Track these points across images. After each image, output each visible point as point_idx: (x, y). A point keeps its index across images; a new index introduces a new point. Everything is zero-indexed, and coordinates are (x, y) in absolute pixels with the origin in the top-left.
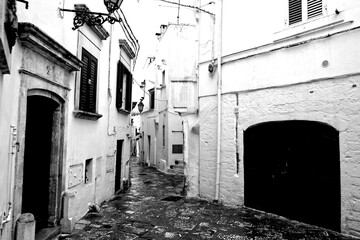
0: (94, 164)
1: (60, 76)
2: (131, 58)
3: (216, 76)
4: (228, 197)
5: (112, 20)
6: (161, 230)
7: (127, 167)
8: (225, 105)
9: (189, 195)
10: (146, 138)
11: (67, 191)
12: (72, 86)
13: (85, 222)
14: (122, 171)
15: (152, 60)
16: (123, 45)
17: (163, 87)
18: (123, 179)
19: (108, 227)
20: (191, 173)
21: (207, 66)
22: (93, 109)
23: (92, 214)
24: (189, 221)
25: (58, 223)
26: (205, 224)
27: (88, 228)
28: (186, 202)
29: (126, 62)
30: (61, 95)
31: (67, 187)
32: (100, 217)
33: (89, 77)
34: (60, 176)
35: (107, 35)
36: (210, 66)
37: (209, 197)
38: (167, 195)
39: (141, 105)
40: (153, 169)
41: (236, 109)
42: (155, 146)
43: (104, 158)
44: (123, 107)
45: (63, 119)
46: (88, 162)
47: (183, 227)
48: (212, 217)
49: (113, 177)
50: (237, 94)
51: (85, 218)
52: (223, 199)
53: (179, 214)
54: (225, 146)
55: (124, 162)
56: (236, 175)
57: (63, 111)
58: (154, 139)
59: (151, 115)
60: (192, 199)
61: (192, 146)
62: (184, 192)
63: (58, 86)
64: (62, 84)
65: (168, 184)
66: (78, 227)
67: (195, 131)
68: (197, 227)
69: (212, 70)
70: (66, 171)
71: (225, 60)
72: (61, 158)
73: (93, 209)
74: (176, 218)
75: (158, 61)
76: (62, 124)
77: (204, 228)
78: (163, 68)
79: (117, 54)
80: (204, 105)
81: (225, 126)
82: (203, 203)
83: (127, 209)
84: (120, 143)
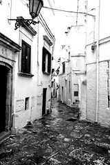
0: (30, 100)
1: (10, 54)
2: (50, 45)
3: (96, 52)
4: (103, 121)
5: (34, 23)
6: (62, 137)
7: (50, 102)
8: (101, 68)
9: (81, 118)
10: (61, 88)
11: (15, 113)
12: (17, 60)
13: (24, 129)
14: (47, 104)
15: (63, 47)
16: (45, 38)
17: (69, 61)
18: (47, 109)
19: (36, 133)
20: (82, 106)
21: (91, 46)
22: (29, 72)
23: (29, 126)
24: (79, 133)
25: (10, 129)
26: (88, 135)
27: (25, 133)
28: (79, 122)
29: (47, 47)
30: (10, 64)
31: (15, 111)
32: (32, 127)
33: (26, 55)
34: (11, 105)
35: (36, 33)
36: (92, 47)
37: (92, 120)
38: (69, 118)
39: (58, 71)
40: (64, 104)
41: (108, 70)
42: (65, 92)
43: (36, 97)
44: (46, 71)
45: (12, 76)
46: (27, 99)
47: (75, 136)
48: (93, 132)
49: (41, 107)
50: (108, 61)
51: (25, 128)
52: (100, 122)
53: (74, 128)
54: (101, 91)
55: (47, 100)
56: (108, 109)
57: (12, 72)
58: (65, 89)
59: (63, 76)
60: (83, 121)
61: (83, 92)
62: (78, 117)
63: (9, 59)
64: (11, 58)
65: (71, 112)
66: (20, 132)
67: (84, 83)
68: (83, 136)
69: (93, 48)
70: (14, 103)
71: (101, 42)
72: (11, 96)
73: (29, 123)
74: (72, 131)
75: (66, 47)
76: (12, 79)
77: (87, 138)
78: (69, 51)
79: (42, 43)
80: (89, 68)
81: (101, 80)
82: (88, 123)
83: (47, 124)
84: (45, 90)
